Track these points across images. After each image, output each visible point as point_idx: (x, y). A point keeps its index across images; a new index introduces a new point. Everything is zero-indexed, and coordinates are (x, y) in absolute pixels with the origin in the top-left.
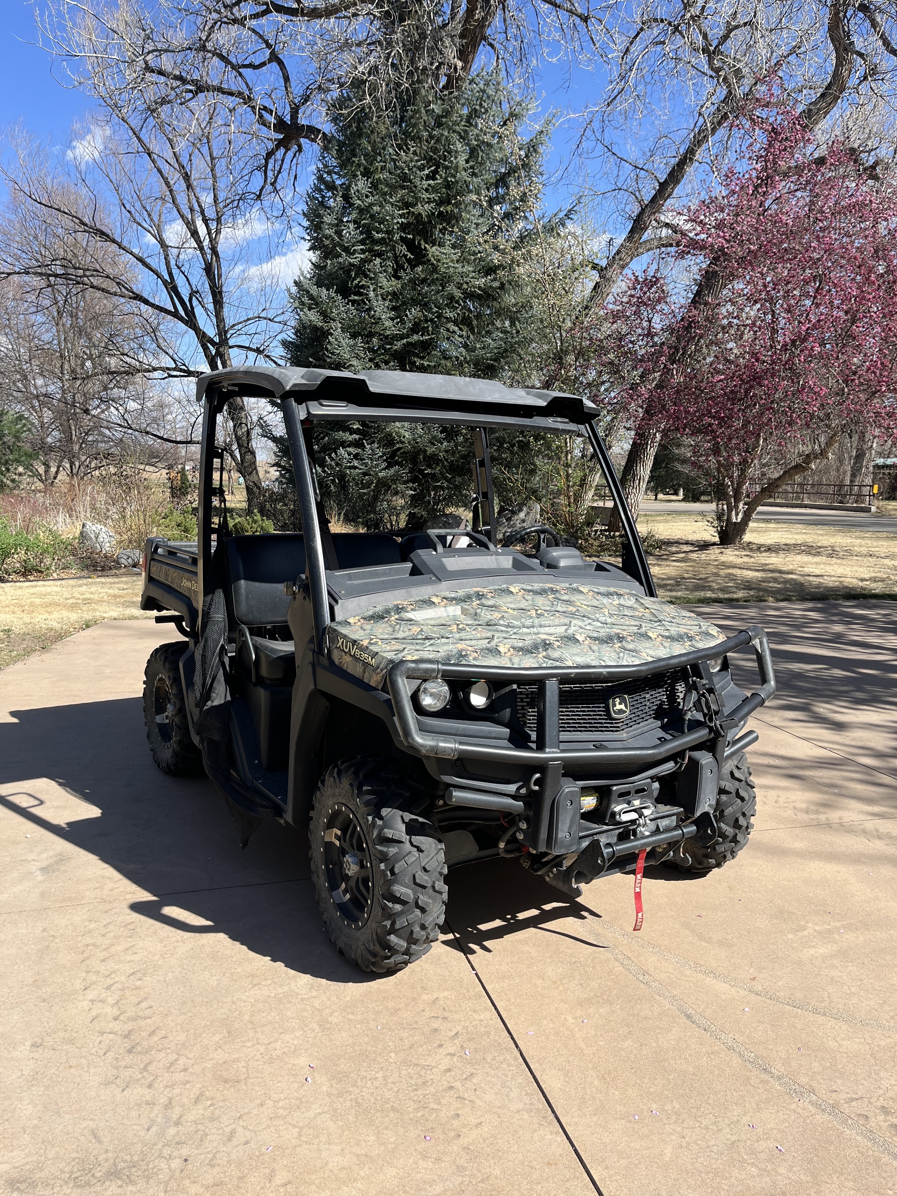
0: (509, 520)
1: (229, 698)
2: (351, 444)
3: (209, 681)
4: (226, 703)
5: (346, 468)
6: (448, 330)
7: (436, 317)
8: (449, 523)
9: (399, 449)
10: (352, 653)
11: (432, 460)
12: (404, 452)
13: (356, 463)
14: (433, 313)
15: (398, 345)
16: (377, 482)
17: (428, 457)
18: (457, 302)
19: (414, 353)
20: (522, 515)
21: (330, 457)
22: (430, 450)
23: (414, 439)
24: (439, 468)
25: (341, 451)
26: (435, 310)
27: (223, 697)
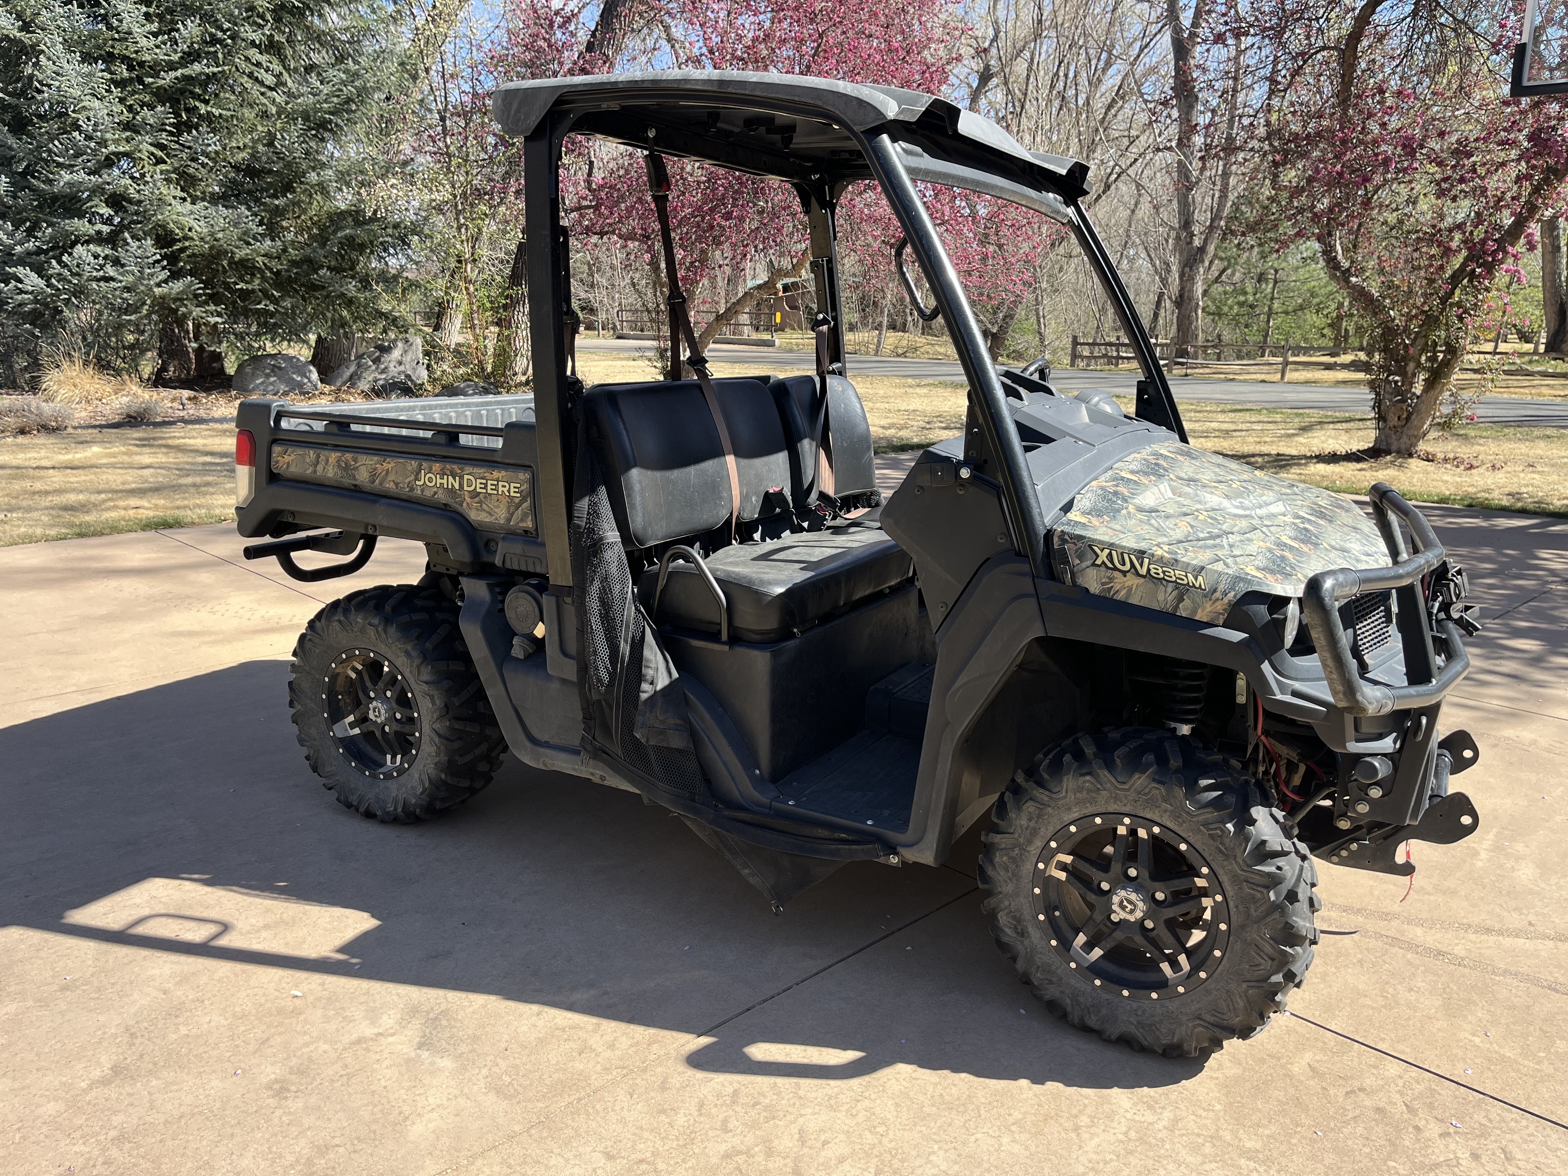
0: (377, 361)
1: (675, 675)
2: (99, 239)
3: (625, 648)
4: (672, 685)
5: (90, 279)
6: (247, 59)
7: (229, 37)
8: (280, 368)
9: (183, 250)
10: (1144, 571)
11: (245, 267)
12: (194, 255)
13: (111, 271)
14: (224, 32)
15: (168, 78)
16: (152, 302)
17: (236, 263)
18: (262, 17)
19: (192, 92)
20: (396, 354)
21: (60, 262)
22: (241, 253)
23: (212, 234)
24: (257, 282)
25: (79, 250)
26: (226, 25)
27: (665, 674)
